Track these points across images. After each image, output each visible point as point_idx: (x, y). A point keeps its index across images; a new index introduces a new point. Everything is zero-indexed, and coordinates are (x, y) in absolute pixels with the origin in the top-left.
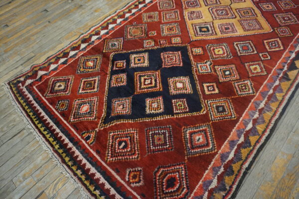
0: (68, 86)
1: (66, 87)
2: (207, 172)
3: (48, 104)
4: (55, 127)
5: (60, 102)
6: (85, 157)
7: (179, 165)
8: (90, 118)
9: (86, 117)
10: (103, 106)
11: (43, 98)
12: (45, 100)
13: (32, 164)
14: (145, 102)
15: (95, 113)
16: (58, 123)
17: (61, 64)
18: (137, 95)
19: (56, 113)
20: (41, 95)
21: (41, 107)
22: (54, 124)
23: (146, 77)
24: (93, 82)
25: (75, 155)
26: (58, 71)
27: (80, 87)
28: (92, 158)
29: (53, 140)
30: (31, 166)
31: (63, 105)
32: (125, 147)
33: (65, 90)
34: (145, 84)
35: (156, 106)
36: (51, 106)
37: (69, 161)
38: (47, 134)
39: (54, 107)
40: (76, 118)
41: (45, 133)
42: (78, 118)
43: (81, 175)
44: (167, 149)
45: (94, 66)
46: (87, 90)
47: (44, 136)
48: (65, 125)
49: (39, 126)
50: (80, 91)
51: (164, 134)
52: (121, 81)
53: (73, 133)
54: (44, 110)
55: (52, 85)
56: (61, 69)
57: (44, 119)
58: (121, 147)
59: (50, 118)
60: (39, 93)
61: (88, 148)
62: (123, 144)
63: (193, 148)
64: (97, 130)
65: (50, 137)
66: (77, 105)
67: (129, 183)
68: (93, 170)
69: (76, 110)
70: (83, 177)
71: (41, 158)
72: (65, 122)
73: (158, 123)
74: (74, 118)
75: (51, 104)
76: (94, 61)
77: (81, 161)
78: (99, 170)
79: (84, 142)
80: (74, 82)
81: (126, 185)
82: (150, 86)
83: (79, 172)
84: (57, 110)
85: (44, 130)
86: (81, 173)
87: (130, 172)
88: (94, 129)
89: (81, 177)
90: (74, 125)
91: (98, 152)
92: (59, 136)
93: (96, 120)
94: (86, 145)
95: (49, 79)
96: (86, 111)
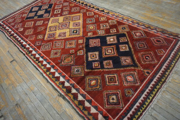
0: (113, 93)
1: (114, 94)
2: (151, 32)
3: (129, 103)
4: (145, 93)
5: (127, 95)
6: (159, 72)
7: (151, 39)
8: (136, 74)
9: (135, 76)
10: (127, 69)
11: (124, 109)
12: (126, 106)
13: (172, 100)
14: (123, 52)
15: (132, 72)
16: (142, 92)
17: (91, 105)
18: (118, 55)
19: (135, 95)
20: (122, 112)
21: (132, 108)
22: (144, 94)
23: (107, 52)
24: (109, 78)
25: (159, 77)
26: (98, 105)
27: (114, 85)
28: (158, 69)
29: (154, 92)
30: (173, 100)
31: (129, 92)
32: (148, 57)
33: (116, 95)
34: (111, 52)
35: (124, 47)
36: (131, 100)
37: (163, 79)
38: (151, 96)
39: (132, 98)
40: (137, 82)
41: (151, 98)
42: (137, 81)
43: (168, 72)
44: (145, 43)
45: (95, 80)
46: (116, 80)
47: (153, 98)
48: (143, 87)
49: (147, 104)
50: (117, 84)
51: (138, 44)
52: (109, 63)
53: (147, 81)
54: (134, 105)
55: (112, 105)
56: (97, 103)
57: (141, 102)
58: (148, 58)
59: (140, 98)
60: (120, 114)
61: (153, 71)
62: (147, 57)
63: (143, 36)
64: (142, 70)
65: (153, 94)
66: (128, 83)
67: (164, 53)
68: (164, 67)
69: (131, 83)
70: (169, 71)
71: (167, 96)
72: (141, 87)
73: (133, 46)
74: (137, 83)
75: (129, 101)
76: (91, 81)
77: (161, 74)
78: (163, 65)
79: (151, 74)
80: (109, 90)
81: (166, 54)
82: (112, 50)
83: (167, 73)
84: (133, 95)
85: (149, 99)
86: (167, 72)
87: (159, 54)
88: (142, 71)
89: (169, 72)
90: (142, 82)
91: (155, 67)
92: (150, 89)
93: (136, 71)
94: (152, 73)
95: (106, 110)
96: (131, 77)
